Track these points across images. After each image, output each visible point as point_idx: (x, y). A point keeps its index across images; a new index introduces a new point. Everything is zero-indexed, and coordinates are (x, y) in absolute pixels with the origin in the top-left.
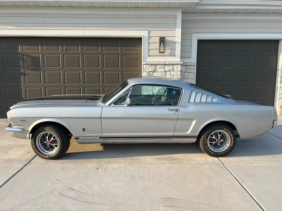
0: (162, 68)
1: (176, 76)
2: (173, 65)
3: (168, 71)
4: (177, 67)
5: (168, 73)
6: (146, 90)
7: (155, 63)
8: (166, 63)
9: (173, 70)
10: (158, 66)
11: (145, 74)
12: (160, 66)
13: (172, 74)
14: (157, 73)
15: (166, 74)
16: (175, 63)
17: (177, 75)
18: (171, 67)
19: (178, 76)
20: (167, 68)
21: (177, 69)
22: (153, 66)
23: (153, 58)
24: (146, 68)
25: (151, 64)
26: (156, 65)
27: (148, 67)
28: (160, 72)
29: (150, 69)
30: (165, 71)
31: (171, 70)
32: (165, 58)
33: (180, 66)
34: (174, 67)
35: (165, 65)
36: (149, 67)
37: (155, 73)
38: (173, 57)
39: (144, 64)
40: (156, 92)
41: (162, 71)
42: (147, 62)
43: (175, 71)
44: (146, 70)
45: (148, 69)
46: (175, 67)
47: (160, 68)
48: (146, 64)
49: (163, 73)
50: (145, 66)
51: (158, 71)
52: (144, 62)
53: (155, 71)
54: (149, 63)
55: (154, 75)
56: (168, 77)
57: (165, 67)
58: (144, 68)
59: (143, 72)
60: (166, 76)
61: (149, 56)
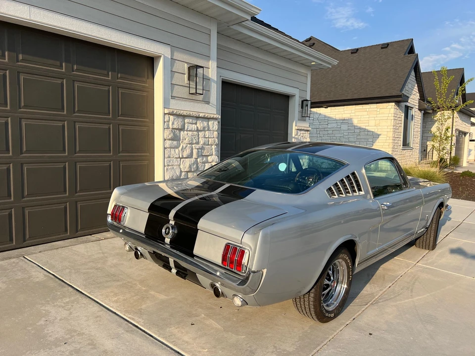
0: (192, 124)
1: (213, 139)
2: (207, 120)
3: (202, 129)
4: (213, 124)
5: (201, 134)
6: (168, 165)
8: (200, 115)
9: (209, 130)
10: (187, 120)
11: (168, 134)
12: (191, 120)
13: (207, 136)
14: (185, 132)
15: (199, 135)
16: (212, 116)
17: (214, 137)
18: (205, 124)
20: (200, 124)
21: (213, 126)
22: (180, 120)
23: (179, 102)
24: (169, 121)
25: (178, 113)
26: (184, 117)
28: (189, 131)
29: (176, 123)
30: (198, 130)
31: (206, 129)
32: (196, 104)
33: (216, 122)
35: (198, 118)
36: (174, 119)
37: (182, 132)
38: (207, 105)
39: (166, 114)
40: (186, 170)
41: (193, 130)
42: (173, 110)
43: (210, 131)
44: (168, 125)
45: (173, 124)
46: (211, 123)
47: (191, 124)
48: (169, 114)
49: (195, 132)
50: (167, 116)
51: (187, 129)
52: (166, 110)
53: (182, 129)
54: (175, 112)
55: (181, 136)
56: (202, 141)
57: (197, 122)
58: (165, 120)
59: (165, 129)
60: (198, 139)
61: (173, 97)
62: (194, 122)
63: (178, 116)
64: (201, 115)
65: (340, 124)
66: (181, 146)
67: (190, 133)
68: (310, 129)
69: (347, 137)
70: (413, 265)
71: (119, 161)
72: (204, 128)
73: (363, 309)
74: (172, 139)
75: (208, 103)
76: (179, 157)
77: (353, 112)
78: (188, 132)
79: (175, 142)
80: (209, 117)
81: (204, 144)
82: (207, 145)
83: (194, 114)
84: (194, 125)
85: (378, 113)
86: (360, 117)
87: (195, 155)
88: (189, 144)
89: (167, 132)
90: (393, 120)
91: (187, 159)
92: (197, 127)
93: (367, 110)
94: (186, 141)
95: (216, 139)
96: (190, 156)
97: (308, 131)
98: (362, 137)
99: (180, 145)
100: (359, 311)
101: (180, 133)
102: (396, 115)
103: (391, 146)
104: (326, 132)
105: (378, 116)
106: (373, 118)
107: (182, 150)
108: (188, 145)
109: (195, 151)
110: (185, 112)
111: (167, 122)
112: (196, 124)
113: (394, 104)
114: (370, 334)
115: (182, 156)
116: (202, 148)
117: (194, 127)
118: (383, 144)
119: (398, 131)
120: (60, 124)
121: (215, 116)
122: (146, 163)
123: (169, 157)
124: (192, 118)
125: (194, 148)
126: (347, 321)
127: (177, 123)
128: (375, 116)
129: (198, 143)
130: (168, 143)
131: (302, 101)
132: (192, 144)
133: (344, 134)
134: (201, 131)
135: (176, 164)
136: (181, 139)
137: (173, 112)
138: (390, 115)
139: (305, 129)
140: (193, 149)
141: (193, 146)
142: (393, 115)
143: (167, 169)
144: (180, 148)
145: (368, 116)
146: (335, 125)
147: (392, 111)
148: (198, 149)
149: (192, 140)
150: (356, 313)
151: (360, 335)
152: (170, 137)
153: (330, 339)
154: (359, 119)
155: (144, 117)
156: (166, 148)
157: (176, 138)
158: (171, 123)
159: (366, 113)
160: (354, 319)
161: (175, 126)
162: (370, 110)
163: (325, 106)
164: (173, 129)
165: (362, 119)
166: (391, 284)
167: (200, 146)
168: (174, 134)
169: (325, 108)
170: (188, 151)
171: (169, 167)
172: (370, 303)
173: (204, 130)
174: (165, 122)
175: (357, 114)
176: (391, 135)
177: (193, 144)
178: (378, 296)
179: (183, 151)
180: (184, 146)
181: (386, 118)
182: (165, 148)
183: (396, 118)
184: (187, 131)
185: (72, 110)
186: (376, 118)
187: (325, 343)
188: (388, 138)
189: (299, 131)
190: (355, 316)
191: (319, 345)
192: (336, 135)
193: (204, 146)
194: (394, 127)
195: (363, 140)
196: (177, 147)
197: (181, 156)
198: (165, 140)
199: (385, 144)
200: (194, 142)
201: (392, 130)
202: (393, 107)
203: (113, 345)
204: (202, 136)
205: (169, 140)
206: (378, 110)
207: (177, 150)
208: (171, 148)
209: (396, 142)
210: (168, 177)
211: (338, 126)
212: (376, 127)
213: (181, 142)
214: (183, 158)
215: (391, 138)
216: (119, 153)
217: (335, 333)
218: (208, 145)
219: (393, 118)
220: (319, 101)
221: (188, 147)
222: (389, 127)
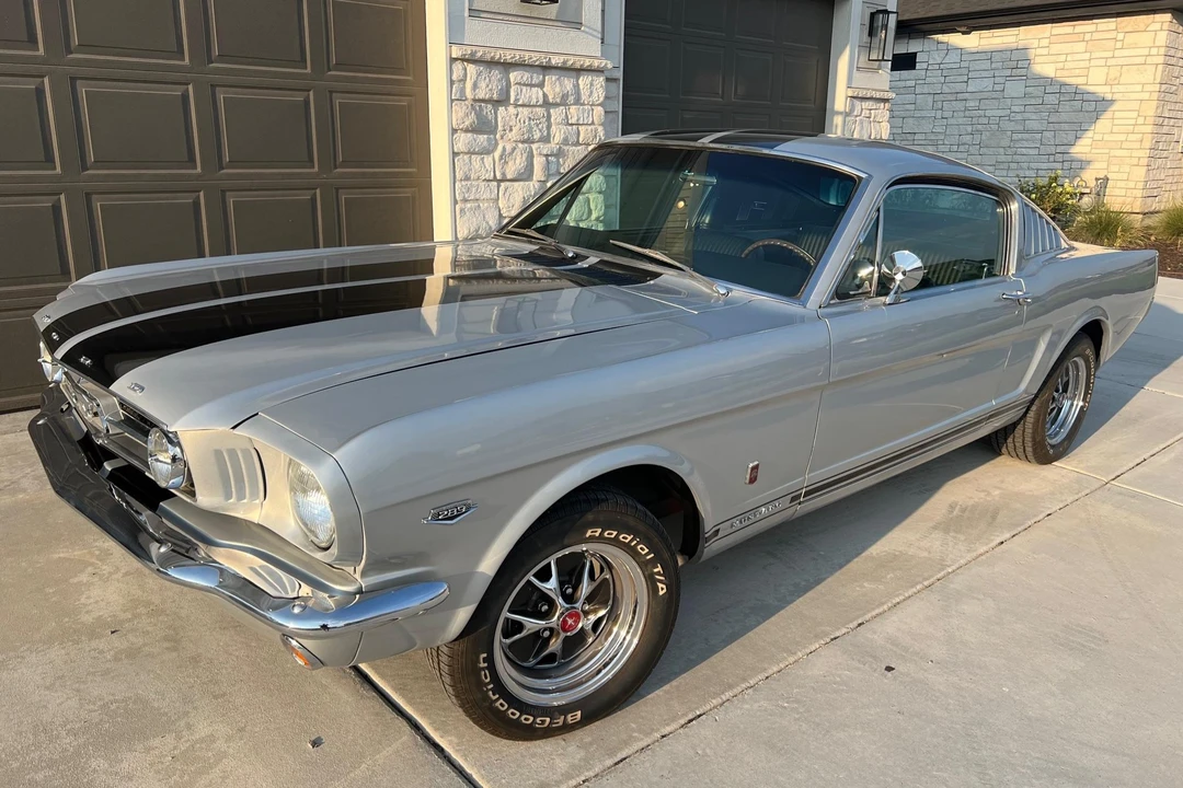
0: (532, 86)
1: (590, 128)
2: (574, 74)
3: (558, 100)
4: (592, 85)
5: (557, 114)
6: (465, 200)
7: (509, 57)
8: (553, 62)
9: (578, 102)
10: (514, 76)
11: (461, 114)
12: (526, 75)
13: (573, 121)
14: (511, 109)
15: (549, 116)
16: (588, 62)
17: (593, 123)
18: (568, 84)
19: (596, 130)
20: (554, 86)
21: (591, 92)
22: (496, 73)
23: (493, 26)
24: (463, 80)
25: (488, 57)
26: (507, 66)
27: (474, 77)
28: (523, 106)
29: (483, 85)
30: (546, 104)
31: (571, 99)
32: (541, 30)
33: (601, 80)
34: (580, 81)
35: (546, 68)
36: (479, 74)
37: (501, 109)
38: (573, 33)
39: (456, 59)
40: (513, 213)
41: (533, 102)
42: (474, 48)
43: (583, 104)
44: (463, 91)
45: (475, 86)
46: (584, 81)
47: (527, 85)
48: (463, 60)
49: (538, 109)
50: (458, 67)
51: (517, 100)
52: (454, 47)
53: (502, 101)
54: (479, 54)
55: (499, 119)
56: (558, 135)
57: (544, 80)
58: (454, 78)
59: (452, 101)
60: (549, 127)
61: (474, 13)
62: (537, 79)
63: (492, 64)
64: (556, 61)
65: (1002, 80)
66: (500, 148)
67: (525, 112)
68: (892, 95)
69: (1019, 117)
70: (1097, 486)
71: (337, 189)
72: (565, 97)
73: (898, 600)
74: (473, 130)
75: (577, 25)
76: (495, 179)
77: (1045, 42)
78: (520, 109)
79: (482, 138)
80: (578, 66)
81: (565, 141)
82: (573, 145)
83: (535, 58)
84: (535, 90)
85: (1119, 45)
86: (1063, 58)
87: (538, 173)
88: (523, 142)
89: (460, 110)
90: (1160, 67)
91: (516, 184)
92: (545, 95)
93: (1088, 37)
94: (514, 135)
95: (600, 129)
96: (525, 175)
97: (885, 101)
98: (1064, 117)
99: (497, 144)
100: (883, 604)
101: (496, 113)
102: (1172, 52)
103: (1147, 144)
104: (959, 105)
105: (1117, 53)
106: (1102, 62)
107: (501, 158)
108: (520, 145)
109: (538, 162)
110: (508, 52)
111: (460, 81)
112: (541, 85)
113: (1168, 17)
114: (889, 669)
115: (504, 174)
116: (559, 154)
117: (535, 95)
118: (1123, 137)
119: (1173, 98)
120: (177, 91)
121: (596, 63)
122: (407, 193)
123: (467, 178)
124: (528, 68)
125: (535, 152)
126: (838, 629)
127: (488, 85)
128: (1110, 54)
129: (546, 139)
130: (463, 141)
131: (873, 15)
132: (529, 141)
133: (1014, 109)
134: (556, 105)
135: (487, 195)
136: (500, 128)
137: (473, 54)
138: (1154, 51)
139: (878, 95)
140: (532, 156)
141: (534, 146)
142: (1162, 51)
143: (462, 210)
144: (497, 154)
145: (1087, 56)
146: (987, 84)
147: (1162, 38)
148: (547, 156)
149: (530, 130)
150: (873, 609)
151: (858, 669)
152: (467, 123)
153: (770, 672)
154: (1061, 65)
155: (399, 71)
156: (458, 154)
157: (483, 126)
158: (469, 85)
159: (1081, 47)
160: (860, 625)
161: (481, 94)
162: (1096, 36)
163: (964, 29)
164: (475, 100)
165: (1069, 65)
166: (1008, 535)
167: (553, 146)
168: (479, 115)
169: (964, 33)
170: (518, 162)
171: (469, 205)
172: (926, 583)
173: (563, 102)
174: (452, 82)
175: (1055, 48)
176: (1150, 109)
177: (533, 143)
178: (954, 568)
179: (506, 162)
180: (509, 148)
181: (1142, 60)
182: (455, 154)
183: (1173, 61)
184: (516, 106)
185: (203, 53)
186: (1110, 62)
187: (752, 682)
188: (1141, 121)
189: (857, 103)
190: (868, 617)
191: (731, 687)
192: (988, 113)
193: (566, 148)
194: (1164, 87)
195: (1066, 126)
196: (488, 151)
197: (499, 176)
198: (454, 131)
199: (1131, 137)
200: (537, 135)
201: (1155, 96)
202: (1166, 26)
203: (219, 645)
204: (559, 120)
205: (467, 131)
206: (1120, 36)
207: (488, 160)
208: (470, 153)
209: (1165, 129)
210: (466, 232)
211: (997, 87)
212: (1107, 89)
213: (498, 136)
214: (504, 180)
215: (1150, 120)
216: (336, 168)
217: (791, 659)
218: (577, 143)
219: (1161, 60)
220: (945, 13)
221: (518, 152)
222: (1148, 88)
